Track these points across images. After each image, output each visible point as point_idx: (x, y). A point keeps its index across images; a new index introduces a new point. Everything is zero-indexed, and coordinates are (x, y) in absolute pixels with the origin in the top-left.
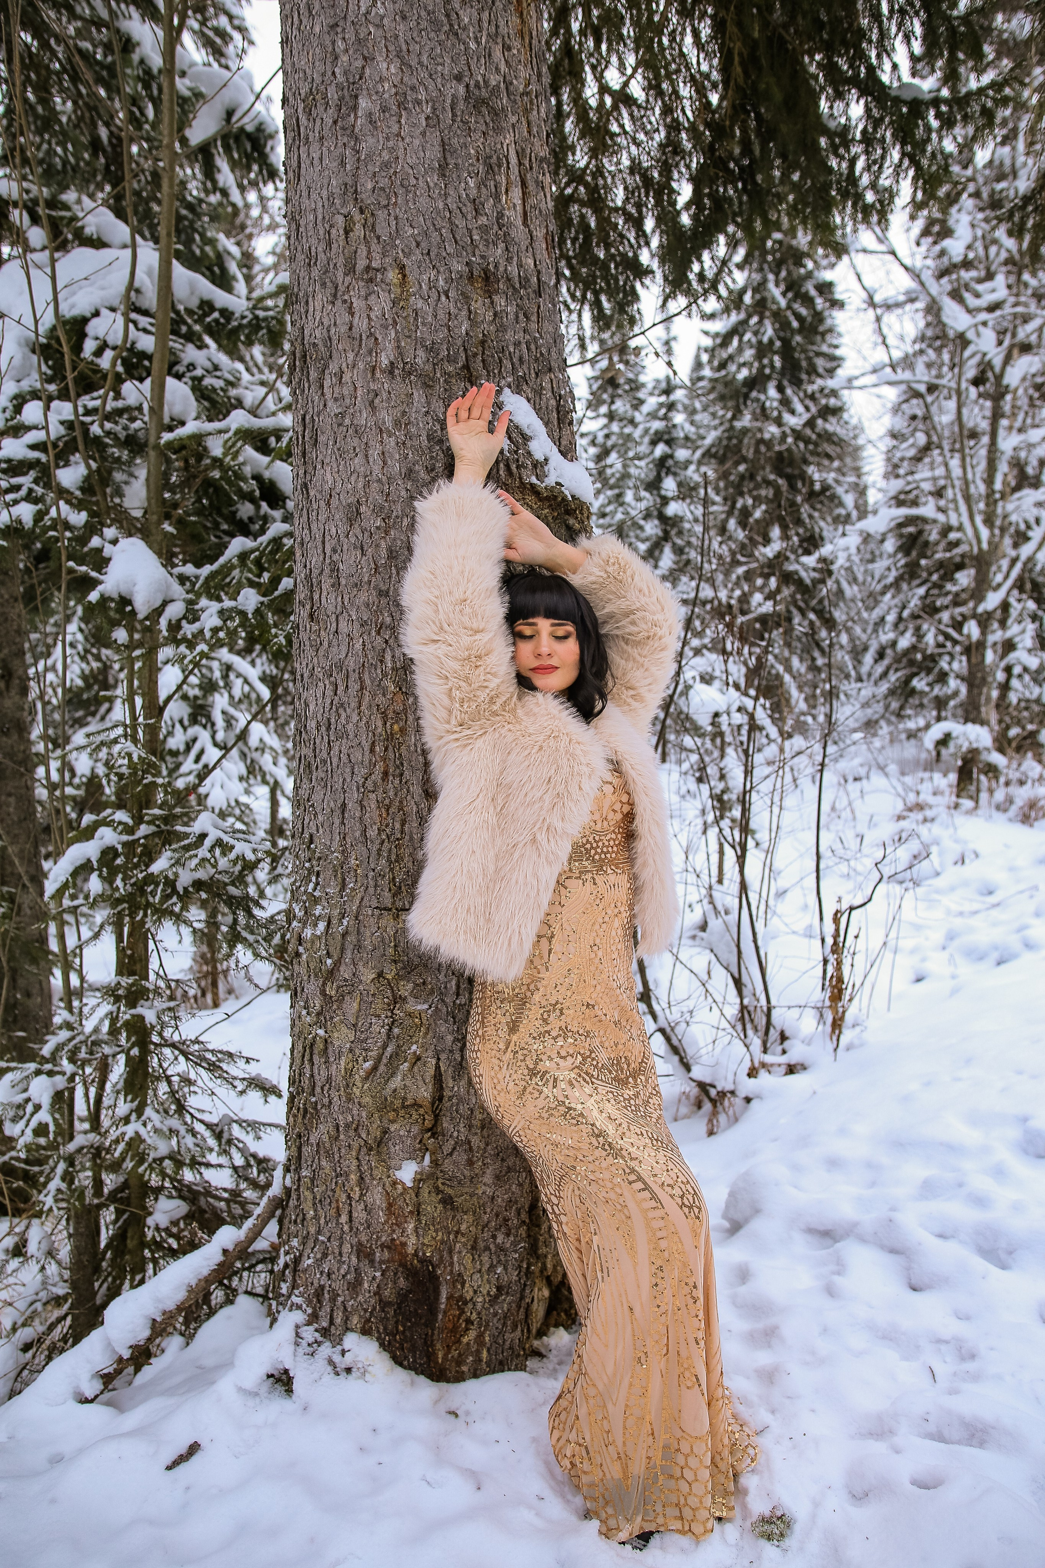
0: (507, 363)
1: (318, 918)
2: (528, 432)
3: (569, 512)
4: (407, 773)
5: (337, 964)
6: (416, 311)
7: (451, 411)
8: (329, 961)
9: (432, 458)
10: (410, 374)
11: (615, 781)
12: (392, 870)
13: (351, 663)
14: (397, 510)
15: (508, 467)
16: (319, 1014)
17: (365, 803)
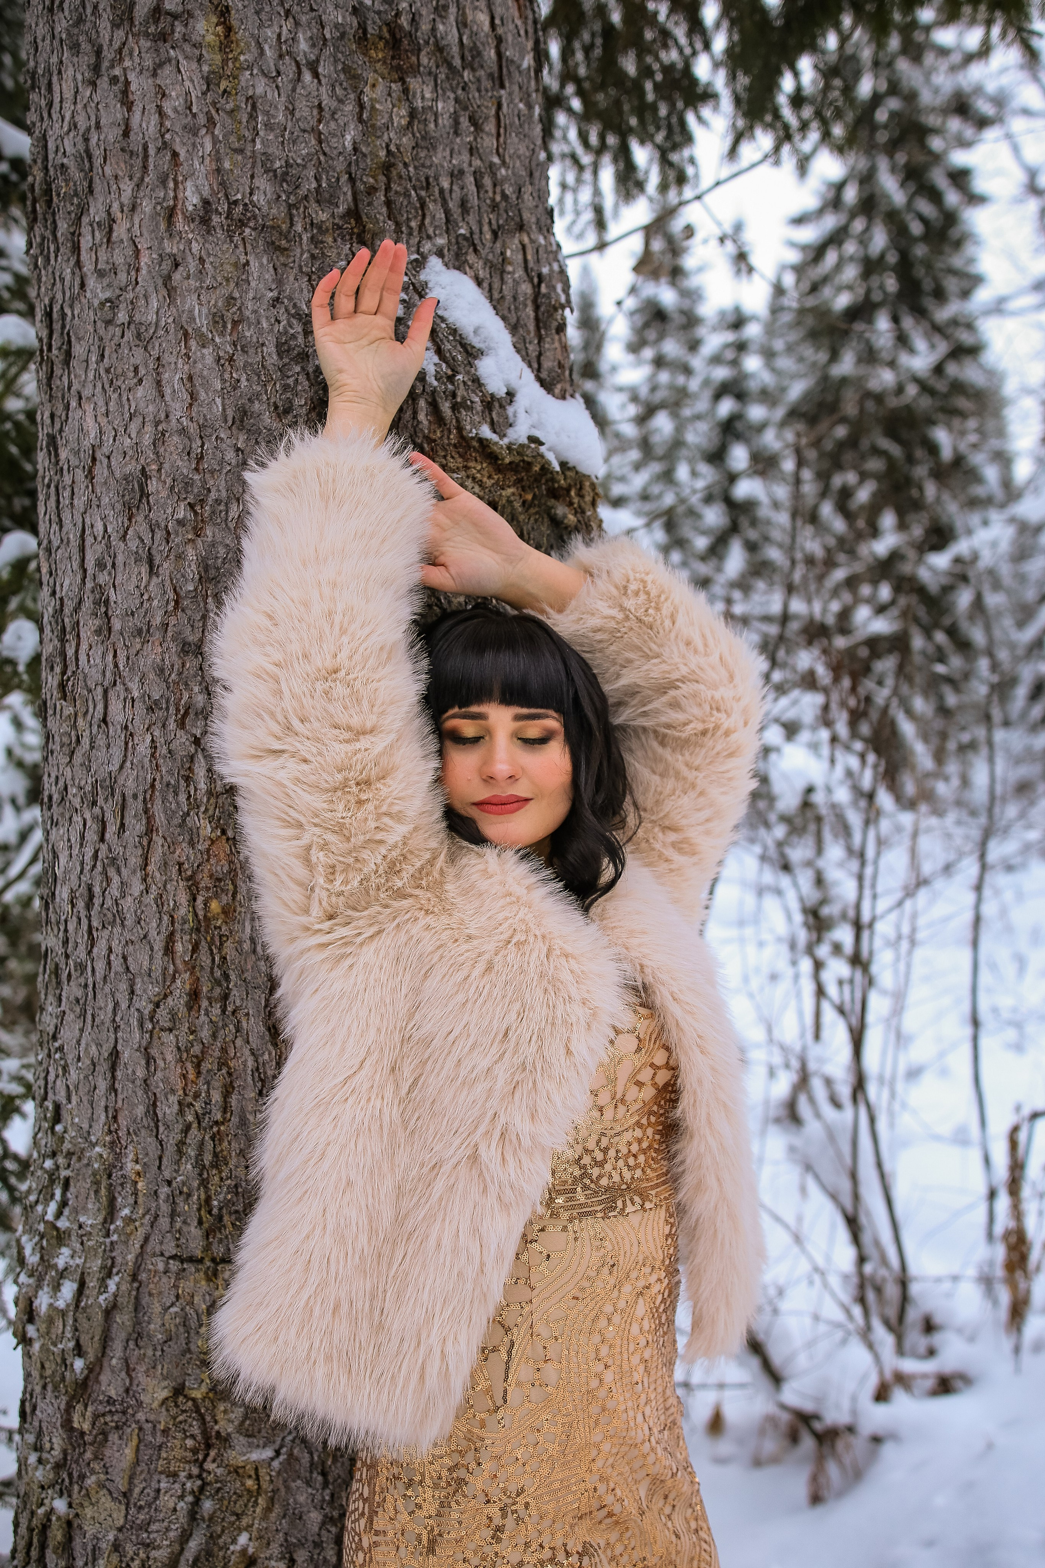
0: (435, 209)
1: (63, 1274)
2: (476, 342)
3: (555, 493)
4: (236, 995)
5: (94, 1370)
6: (252, 101)
7: (320, 296)
8: (79, 1364)
9: (286, 387)
10: (242, 224)
11: (643, 1026)
12: (204, 1183)
13: (129, 783)
14: (219, 487)
15: (434, 406)
16: (58, 1467)
17: (154, 1052)
